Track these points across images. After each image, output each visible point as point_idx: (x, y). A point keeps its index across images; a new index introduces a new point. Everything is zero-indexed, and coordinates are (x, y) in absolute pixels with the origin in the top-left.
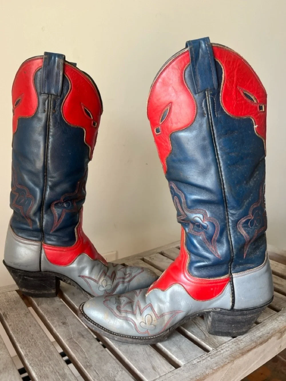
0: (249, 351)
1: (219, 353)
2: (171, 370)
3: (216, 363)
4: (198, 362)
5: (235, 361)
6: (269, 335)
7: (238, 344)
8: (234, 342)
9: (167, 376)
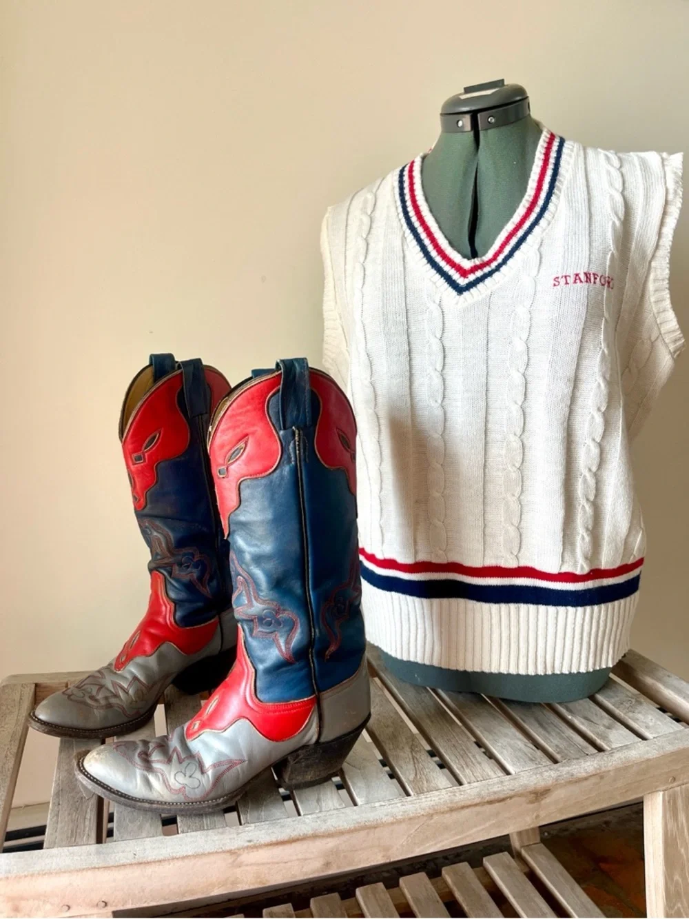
0: (463, 808)
1: (418, 801)
2: (339, 807)
3: (405, 812)
4: (381, 806)
5: (434, 816)
6: (512, 793)
7: (455, 795)
8: (451, 792)
9: (329, 813)
